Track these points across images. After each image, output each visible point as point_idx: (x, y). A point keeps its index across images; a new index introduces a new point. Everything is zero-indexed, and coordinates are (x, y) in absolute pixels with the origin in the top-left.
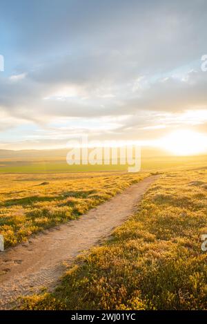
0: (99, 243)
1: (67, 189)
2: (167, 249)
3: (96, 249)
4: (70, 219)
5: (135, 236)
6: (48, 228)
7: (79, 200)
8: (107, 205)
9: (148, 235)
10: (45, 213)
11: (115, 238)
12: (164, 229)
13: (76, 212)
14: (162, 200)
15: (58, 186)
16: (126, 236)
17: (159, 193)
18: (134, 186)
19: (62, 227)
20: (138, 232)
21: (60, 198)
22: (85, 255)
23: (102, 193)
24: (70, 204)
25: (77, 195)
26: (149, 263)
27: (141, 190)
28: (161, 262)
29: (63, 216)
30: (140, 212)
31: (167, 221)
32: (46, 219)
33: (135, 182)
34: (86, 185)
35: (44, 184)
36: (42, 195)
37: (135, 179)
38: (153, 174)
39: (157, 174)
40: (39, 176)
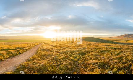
0: (26, 61)
1: (17, 47)
2: (44, 62)
3: (25, 62)
4: (18, 55)
5: (36, 59)
6: (12, 57)
7: (21, 50)
8: (28, 51)
9: (39, 59)
10: (11, 53)
11: (30, 60)
12: (44, 57)
13: (20, 53)
14: (43, 50)
15: (15, 46)
16: (33, 59)
17: (42, 48)
18: (36, 46)
19: (16, 57)
20: (37, 58)
21: (15, 49)
22: (22, 64)
23: (27, 48)
24: (18, 51)
25: (20, 48)
26: (40, 65)
27: (37, 47)
28: (43, 65)
29: (16, 54)
30: (37, 53)
31: (44, 55)
32: (12, 55)
33: (36, 45)
34: (23, 46)
35: (11, 45)
36: (10, 48)
37: (36, 44)
38: (41, 43)
39: (42, 43)
40: (10, 43)
